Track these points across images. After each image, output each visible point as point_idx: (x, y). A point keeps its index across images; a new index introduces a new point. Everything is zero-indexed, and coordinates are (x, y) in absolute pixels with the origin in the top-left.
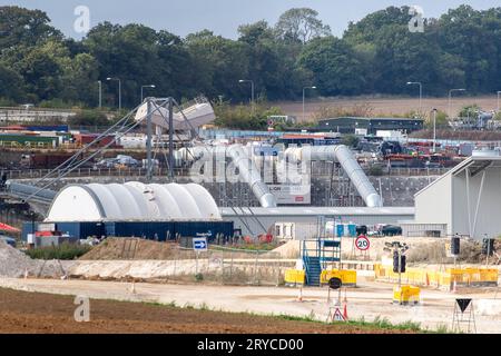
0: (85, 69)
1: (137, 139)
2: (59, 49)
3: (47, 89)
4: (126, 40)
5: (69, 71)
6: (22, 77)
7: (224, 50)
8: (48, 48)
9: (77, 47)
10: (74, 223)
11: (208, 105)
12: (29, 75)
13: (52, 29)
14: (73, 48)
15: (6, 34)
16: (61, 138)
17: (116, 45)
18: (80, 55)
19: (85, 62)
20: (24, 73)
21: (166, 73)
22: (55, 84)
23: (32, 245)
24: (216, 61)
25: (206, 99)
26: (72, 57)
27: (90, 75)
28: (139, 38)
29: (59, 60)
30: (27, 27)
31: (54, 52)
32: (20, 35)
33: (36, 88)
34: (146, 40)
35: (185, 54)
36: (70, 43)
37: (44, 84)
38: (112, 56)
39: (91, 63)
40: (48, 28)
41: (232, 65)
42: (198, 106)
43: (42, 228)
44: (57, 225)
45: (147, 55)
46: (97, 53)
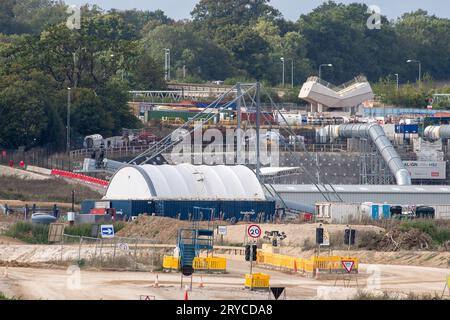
0: (293, 47)
1: (294, 116)
2: (270, 29)
3: (257, 65)
4: (334, 20)
5: (279, 50)
6: (233, 54)
7: (429, 29)
8: (260, 26)
9: (287, 26)
10: (128, 201)
11: (367, 84)
12: (241, 52)
13: (271, 9)
14: (284, 27)
15: (229, 13)
16: (222, 115)
17: (324, 24)
18: (289, 34)
19: (294, 40)
20: (235, 50)
21: (373, 51)
22: (265, 60)
23: (72, 222)
24: (421, 39)
25: (365, 79)
26: (282, 35)
27: (299, 52)
28: (347, 19)
29: (270, 39)
30: (248, 6)
31: (266, 30)
32: (241, 14)
33: (247, 64)
34: (354, 19)
35: (392, 33)
36: (281, 23)
37: (254, 60)
38: (321, 35)
39: (299, 41)
40: (267, 8)
41: (436, 43)
42: (358, 85)
43: (99, 205)
44: (112, 203)
45: (354, 33)
46: (305, 32)
